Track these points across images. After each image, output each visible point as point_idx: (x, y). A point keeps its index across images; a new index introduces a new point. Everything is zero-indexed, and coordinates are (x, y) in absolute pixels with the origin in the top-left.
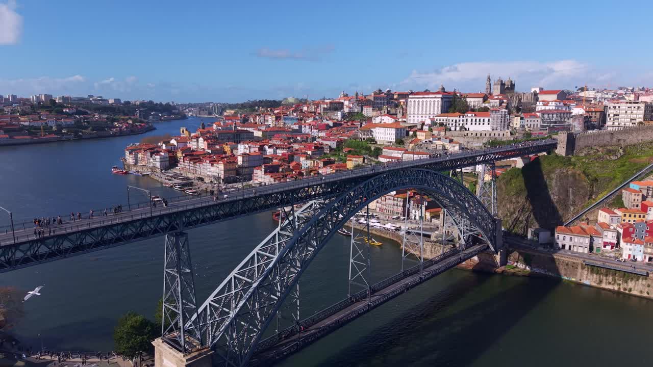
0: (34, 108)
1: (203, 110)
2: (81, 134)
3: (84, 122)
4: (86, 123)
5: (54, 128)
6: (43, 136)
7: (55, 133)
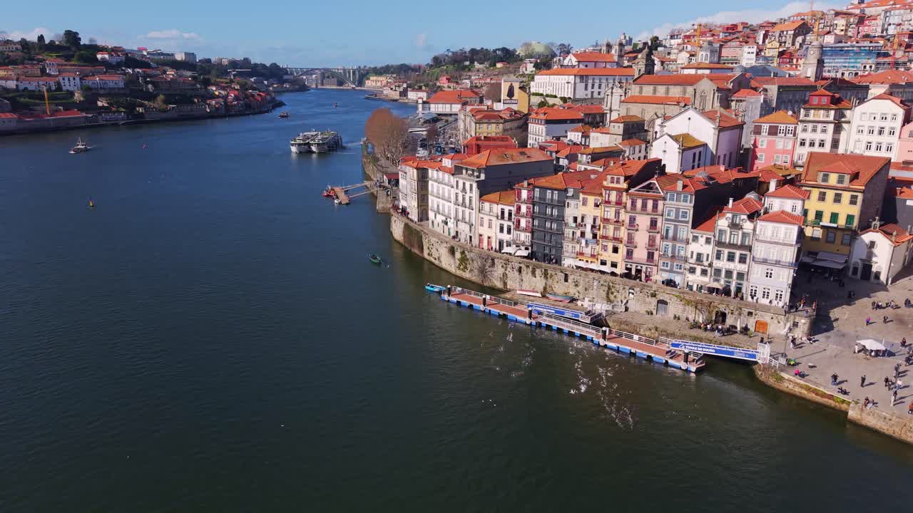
0: (28, 49)
1: (328, 77)
2: (141, 110)
3: (147, 83)
4: (150, 86)
5: (78, 97)
6: (50, 114)
7: (81, 107)
